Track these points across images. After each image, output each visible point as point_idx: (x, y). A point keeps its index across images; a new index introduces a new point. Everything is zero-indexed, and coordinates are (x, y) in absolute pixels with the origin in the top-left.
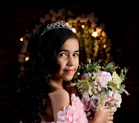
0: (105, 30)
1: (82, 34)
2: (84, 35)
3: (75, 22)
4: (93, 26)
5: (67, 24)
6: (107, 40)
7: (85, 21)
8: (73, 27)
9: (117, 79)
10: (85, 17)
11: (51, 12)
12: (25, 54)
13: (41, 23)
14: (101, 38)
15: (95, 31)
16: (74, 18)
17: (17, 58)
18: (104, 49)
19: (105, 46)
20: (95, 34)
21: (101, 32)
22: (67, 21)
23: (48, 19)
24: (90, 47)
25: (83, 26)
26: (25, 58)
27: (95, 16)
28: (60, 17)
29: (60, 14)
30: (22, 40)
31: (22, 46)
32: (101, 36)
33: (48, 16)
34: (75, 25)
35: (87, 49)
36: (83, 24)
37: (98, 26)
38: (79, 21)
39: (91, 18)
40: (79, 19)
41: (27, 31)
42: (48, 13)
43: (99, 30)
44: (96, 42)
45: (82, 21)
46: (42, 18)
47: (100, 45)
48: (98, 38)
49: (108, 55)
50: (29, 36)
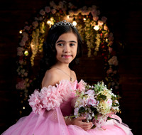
0: (107, 23)
1: (83, 27)
2: (85, 29)
3: (76, 14)
4: (94, 19)
5: (68, 16)
6: (109, 33)
7: (87, 14)
8: (74, 20)
10: (87, 10)
11: (52, 4)
12: (24, 47)
13: (42, 16)
14: (103, 32)
15: (97, 24)
16: (75, 10)
17: (16, 52)
18: (106, 43)
19: (107, 40)
20: (97, 28)
21: (103, 26)
22: (68, 14)
23: (48, 12)
24: (92, 41)
25: (85, 19)
26: (24, 52)
27: (97, 9)
28: (60, 9)
29: (60, 6)
30: (21, 32)
31: (21, 39)
32: (103, 30)
33: (49, 8)
34: (76, 18)
35: (88, 43)
36: (85, 16)
37: (100, 19)
38: (80, 14)
39: (93, 11)
40: (80, 12)
41: (26, 23)
42: (49, 5)
43: (101, 24)
44: (98, 35)
45: (83, 14)
46: (42, 10)
47: (101, 39)
48: (99, 32)
49: (110, 49)
50: (28, 28)
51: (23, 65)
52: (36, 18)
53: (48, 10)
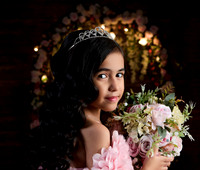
0: (158, 35)
1: (124, 41)
2: (127, 43)
3: (115, 23)
4: (140, 29)
6: (161, 49)
7: (129, 22)
8: (112, 30)
9: (179, 117)
10: (130, 17)
11: (80, 8)
12: (41, 70)
13: (66, 26)
14: (152, 47)
15: (144, 36)
16: (112, 17)
17: (30, 77)
18: (157, 64)
19: (158, 59)
20: (143, 42)
21: (153, 38)
22: (102, 22)
23: (74, 20)
24: (137, 60)
25: (126, 30)
26: (41, 77)
27: (144, 15)
28: (92, 16)
29: (92, 12)
30: (36, 49)
31: (37, 58)
32: (152, 44)
33: (75, 14)
34: (114, 28)
36: (127, 26)
37: (148, 29)
38: (120, 22)
39: (138, 18)
40: (120, 19)
41: (44, 36)
42: (76, 11)
43: (149, 36)
44: (146, 52)
45: (124, 22)
46: (65, 18)
47: (151, 58)
48: (147, 47)
49: (162, 72)
50: (46, 43)
51: (40, 96)
52: (58, 30)
53: (74, 17)
